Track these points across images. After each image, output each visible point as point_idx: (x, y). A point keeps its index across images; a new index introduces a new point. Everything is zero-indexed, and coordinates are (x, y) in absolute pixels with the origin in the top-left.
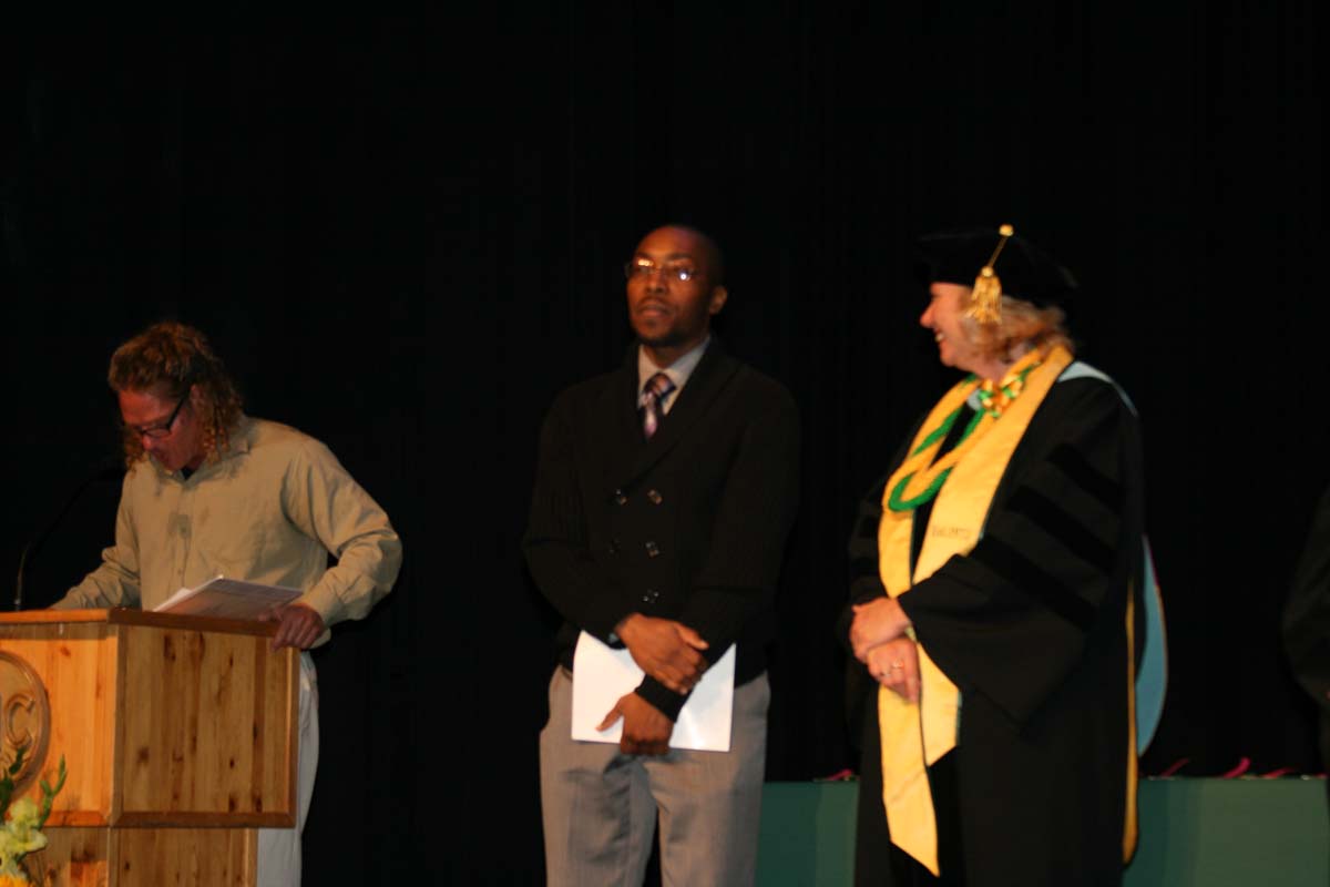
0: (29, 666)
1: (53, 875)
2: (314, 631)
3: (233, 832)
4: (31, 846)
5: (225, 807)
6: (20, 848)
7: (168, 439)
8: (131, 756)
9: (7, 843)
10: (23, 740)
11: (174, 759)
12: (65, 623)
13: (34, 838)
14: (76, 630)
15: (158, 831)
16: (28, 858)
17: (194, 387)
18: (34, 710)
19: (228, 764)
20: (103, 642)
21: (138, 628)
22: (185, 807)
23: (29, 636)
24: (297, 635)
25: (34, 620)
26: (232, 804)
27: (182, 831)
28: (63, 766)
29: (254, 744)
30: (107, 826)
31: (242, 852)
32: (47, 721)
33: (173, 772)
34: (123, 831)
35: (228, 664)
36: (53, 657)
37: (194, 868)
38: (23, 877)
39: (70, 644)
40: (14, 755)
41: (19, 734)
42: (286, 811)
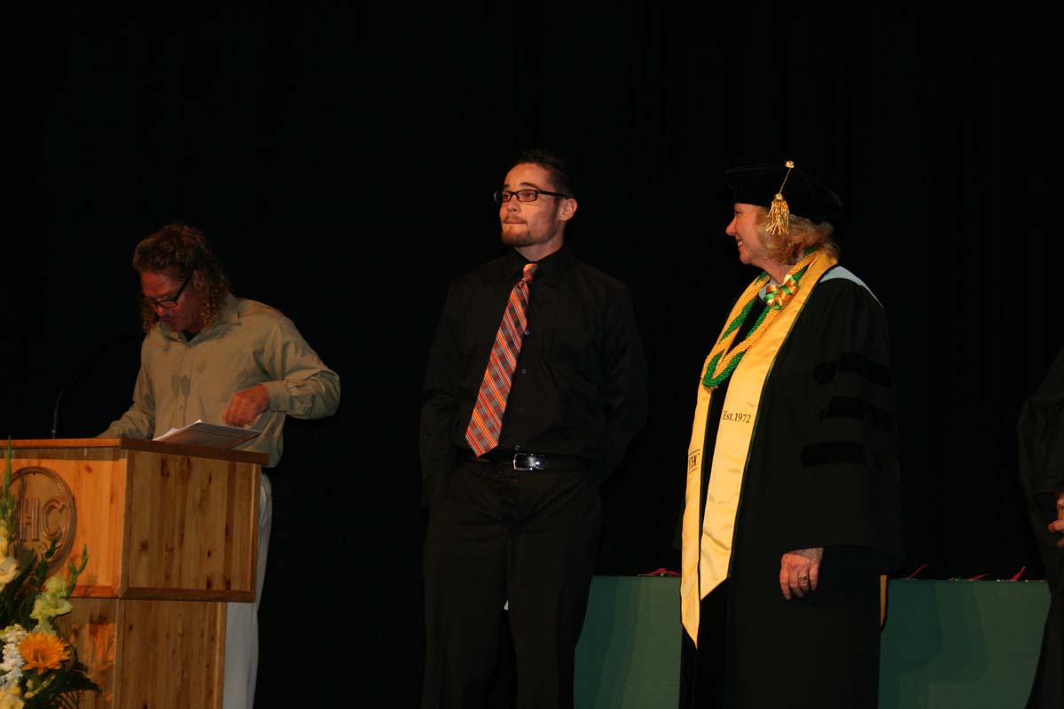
0: (61, 478)
1: (76, 633)
3: (208, 603)
4: (61, 611)
5: (205, 588)
6: (52, 612)
8: (135, 546)
9: (43, 609)
10: (55, 534)
11: (167, 549)
12: (87, 447)
13: (62, 606)
14: (97, 453)
15: (154, 602)
16: (58, 619)
17: (195, 272)
18: (64, 511)
19: (206, 554)
20: (117, 462)
21: (142, 452)
22: (175, 586)
23: (61, 458)
25: (65, 445)
26: (209, 584)
27: (173, 603)
28: (85, 552)
29: (226, 539)
30: (117, 598)
31: (215, 619)
32: (74, 521)
33: (166, 559)
34: (128, 601)
35: (208, 480)
36: (79, 472)
37: (180, 631)
38: (54, 633)
39: (92, 463)
40: (49, 544)
41: (53, 528)
42: (249, 589)
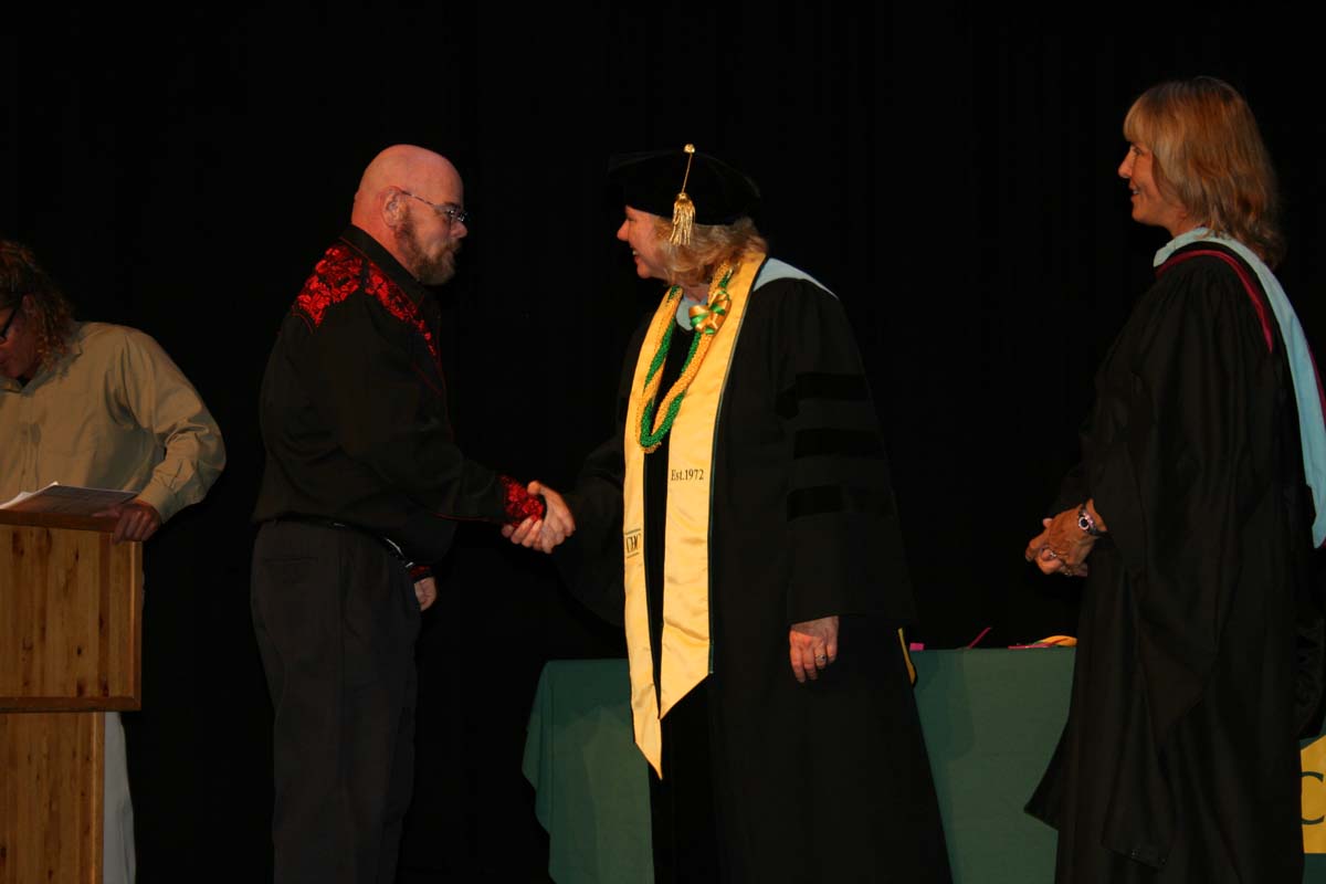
2: (153, 525)
3: (81, 715)
5: (75, 695)
7: (5, 345)
11: (24, 648)
15: (9, 716)
17: (25, 298)
19: (75, 652)
22: (36, 693)
24: (136, 528)
26: (81, 690)
27: (35, 715)
29: (101, 632)
31: (90, 734)
33: (24, 660)
35: (73, 557)
37: (45, 751)
42: (131, 694)
